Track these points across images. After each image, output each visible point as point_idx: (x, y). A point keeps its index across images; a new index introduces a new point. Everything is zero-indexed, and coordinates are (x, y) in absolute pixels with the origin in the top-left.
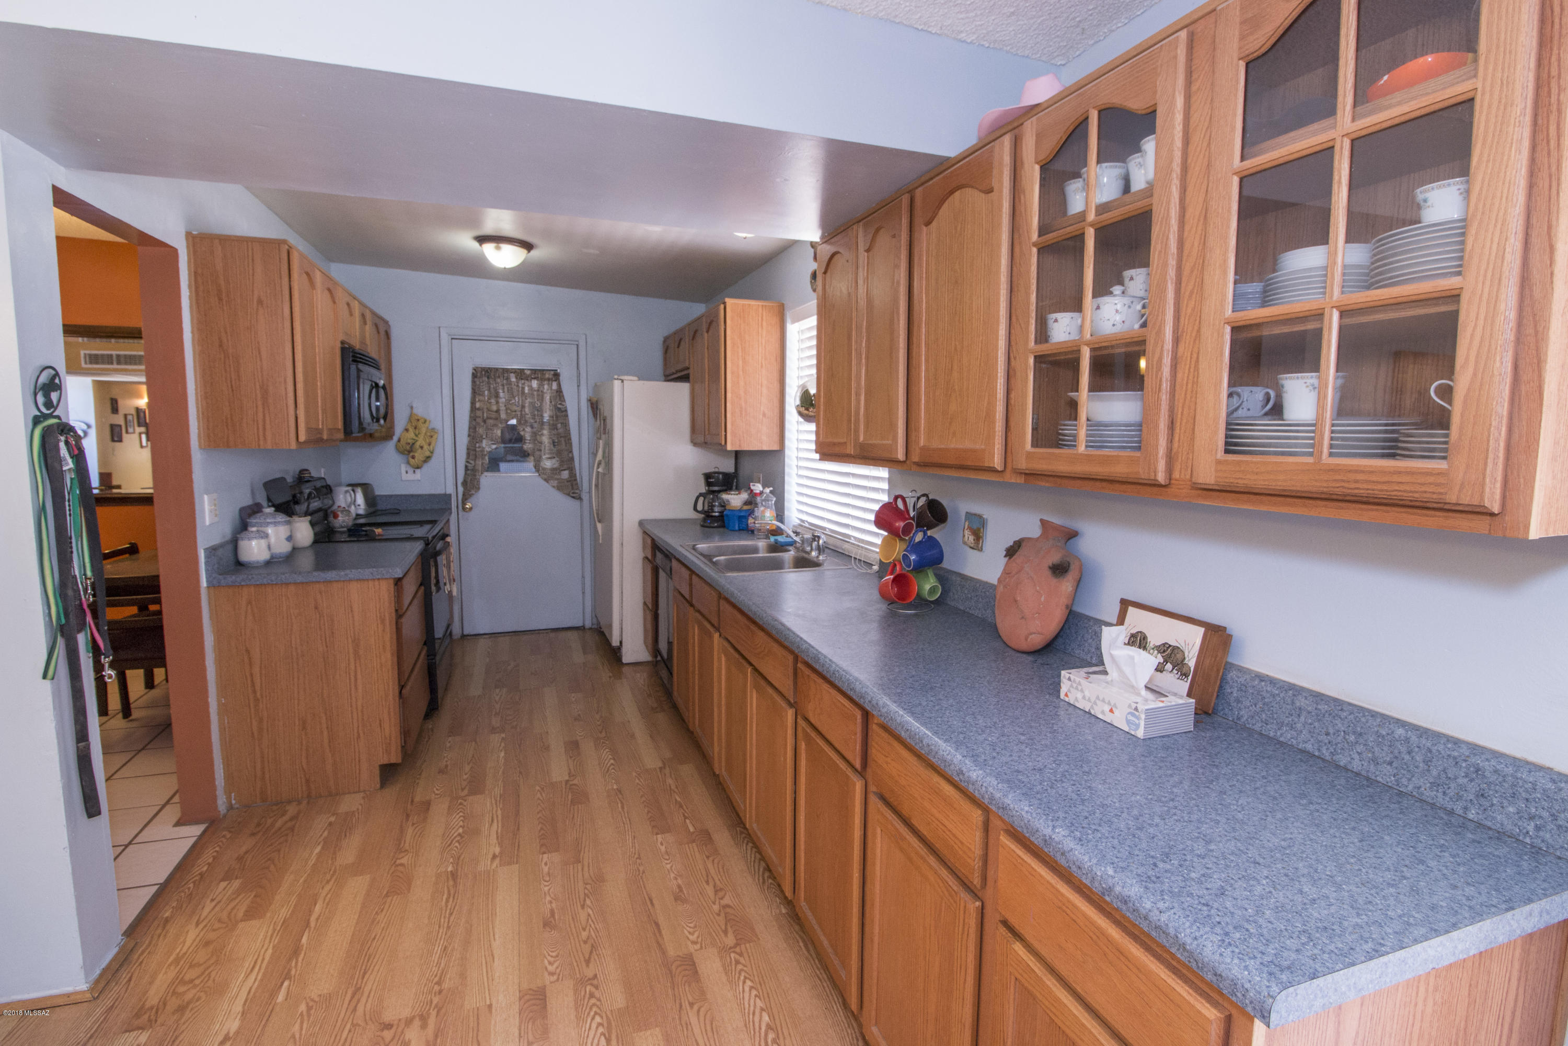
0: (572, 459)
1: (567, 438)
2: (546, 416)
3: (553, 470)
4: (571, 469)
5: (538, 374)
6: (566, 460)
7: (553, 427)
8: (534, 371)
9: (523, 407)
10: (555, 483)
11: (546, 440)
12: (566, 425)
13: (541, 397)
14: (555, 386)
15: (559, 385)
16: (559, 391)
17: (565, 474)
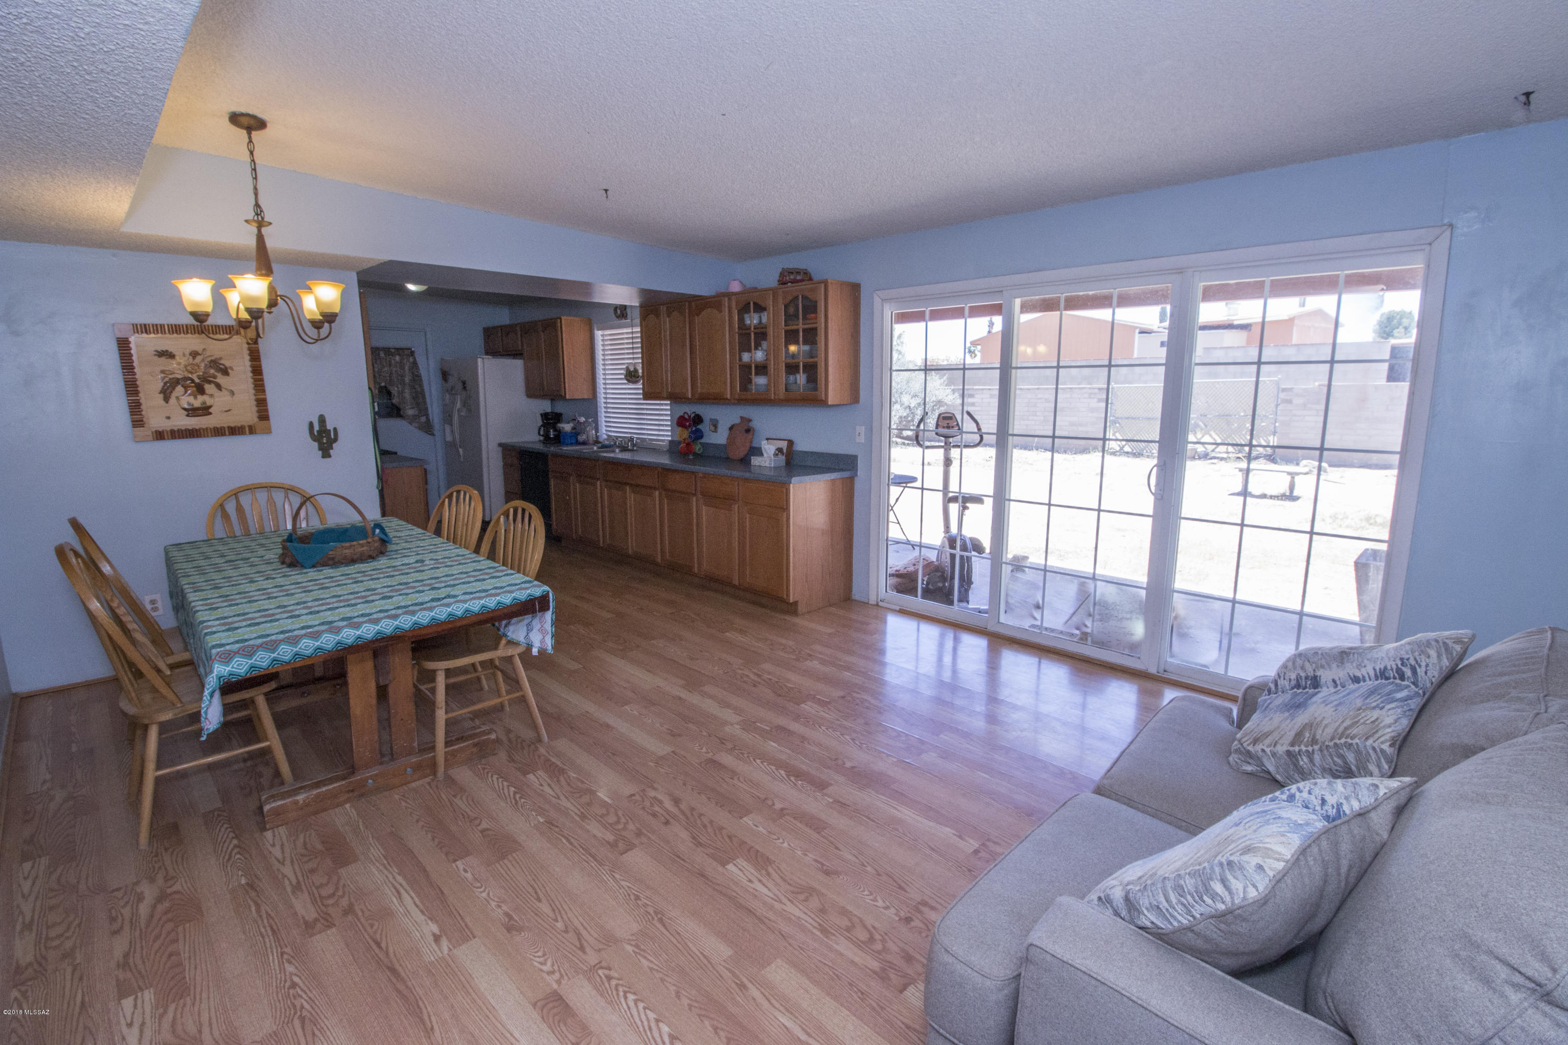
0: (426, 409)
1: (423, 393)
2: (407, 380)
3: (414, 416)
4: (427, 415)
5: (399, 351)
6: (423, 410)
7: (413, 387)
8: (397, 349)
9: (391, 373)
10: (416, 425)
11: (407, 395)
12: (421, 386)
13: (402, 368)
14: (411, 359)
15: (415, 359)
16: (415, 363)
17: (423, 419)
